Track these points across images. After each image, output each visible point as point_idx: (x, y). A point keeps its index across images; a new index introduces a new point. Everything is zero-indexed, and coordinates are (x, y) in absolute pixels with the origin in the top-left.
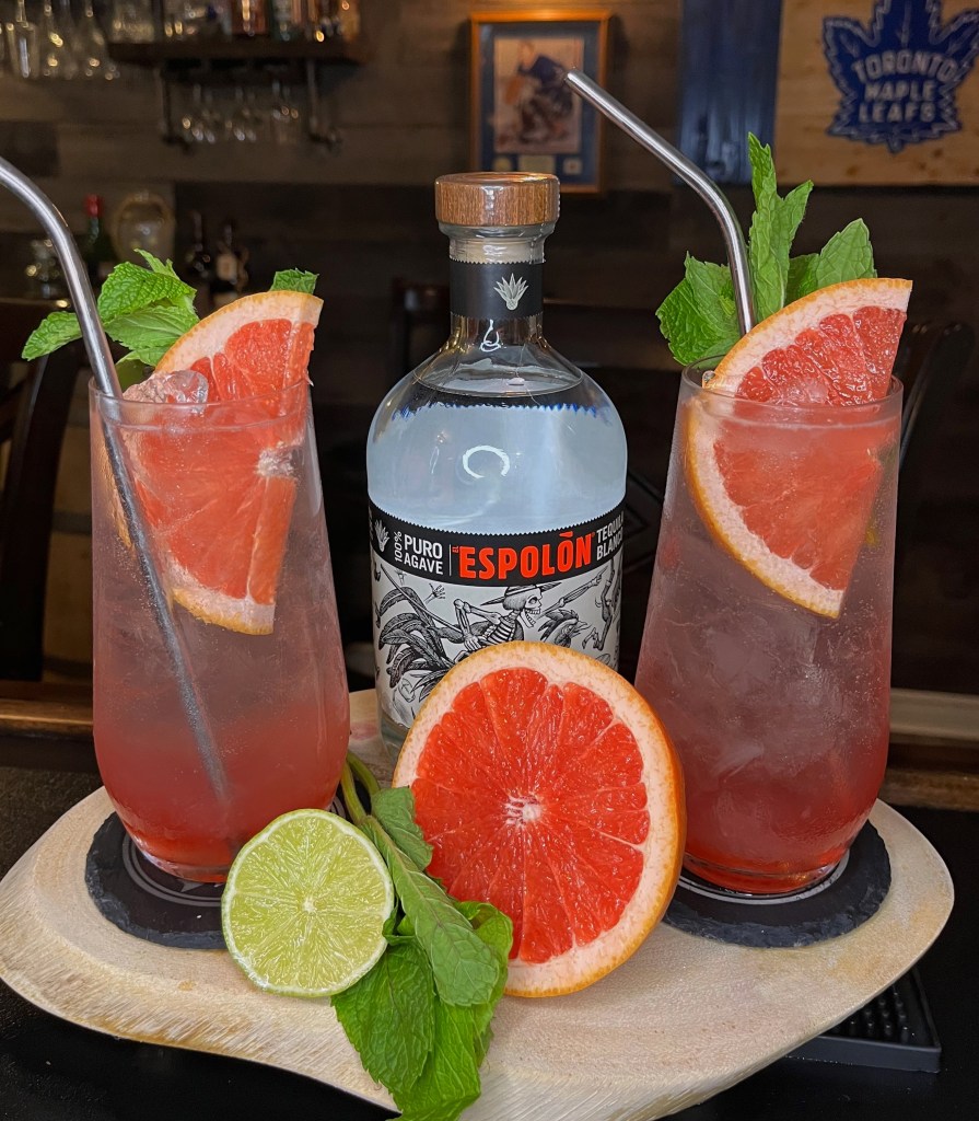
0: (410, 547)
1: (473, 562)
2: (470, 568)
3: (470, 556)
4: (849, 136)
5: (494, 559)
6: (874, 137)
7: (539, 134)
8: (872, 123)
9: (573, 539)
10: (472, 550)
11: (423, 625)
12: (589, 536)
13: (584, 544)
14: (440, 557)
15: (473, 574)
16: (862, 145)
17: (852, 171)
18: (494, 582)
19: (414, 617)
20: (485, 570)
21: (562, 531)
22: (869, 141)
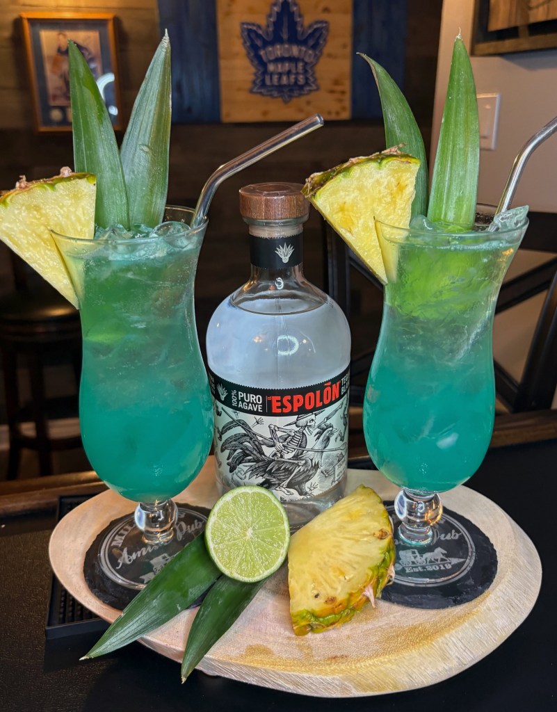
0: (242, 398)
1: (279, 404)
2: (278, 407)
3: (277, 401)
4: (261, 93)
5: (291, 402)
6: (275, 94)
8: (273, 86)
9: (331, 386)
10: (279, 398)
11: (251, 439)
12: (338, 383)
13: (336, 388)
15: (279, 411)
16: (268, 98)
17: (265, 113)
18: (291, 414)
19: (245, 435)
20: (286, 407)
21: (325, 382)
22: (271, 96)
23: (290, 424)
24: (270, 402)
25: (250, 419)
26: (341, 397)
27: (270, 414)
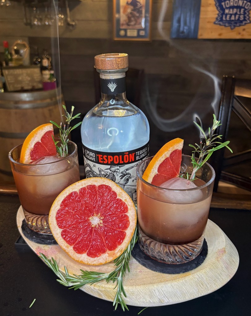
1: (102, 159)
2: (101, 160)
3: (101, 157)
4: (220, 24)
5: (107, 158)
6: (227, 25)
7: (132, 23)
8: (226, 20)
9: (128, 154)
10: (102, 156)
11: (92, 173)
12: (133, 154)
14: (94, 157)
15: (102, 162)
16: (223, 27)
17: (220, 35)
18: (107, 164)
20: (105, 161)
22: (225, 26)
23: (107, 169)
24: (98, 157)
25: (91, 164)
26: (135, 161)
27: (98, 163)
